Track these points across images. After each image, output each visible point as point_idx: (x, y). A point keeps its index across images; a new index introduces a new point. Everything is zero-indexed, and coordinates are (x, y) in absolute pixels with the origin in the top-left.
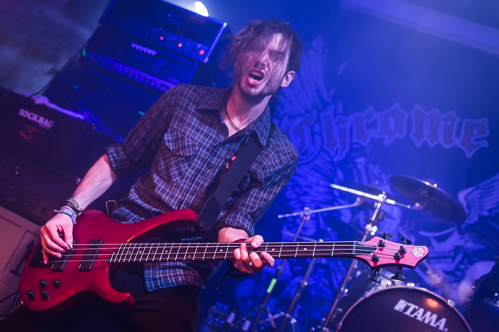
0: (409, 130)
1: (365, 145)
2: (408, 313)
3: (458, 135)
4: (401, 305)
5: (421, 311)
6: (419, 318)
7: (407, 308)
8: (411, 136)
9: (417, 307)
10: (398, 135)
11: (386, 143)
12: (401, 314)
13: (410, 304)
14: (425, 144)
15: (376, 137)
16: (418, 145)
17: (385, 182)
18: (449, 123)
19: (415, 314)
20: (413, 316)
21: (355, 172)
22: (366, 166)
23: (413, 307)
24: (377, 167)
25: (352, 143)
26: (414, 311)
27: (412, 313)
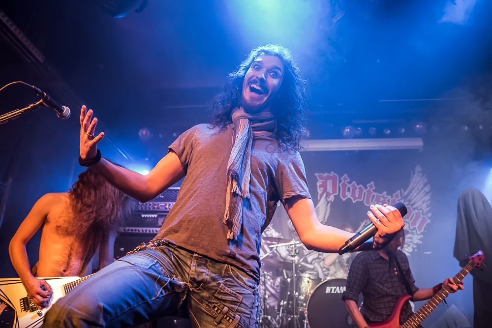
2: (333, 292)
4: (328, 290)
5: (338, 288)
6: (339, 292)
7: (331, 290)
9: (335, 287)
12: (330, 294)
13: (332, 287)
17: (271, 228)
19: (336, 291)
20: (335, 292)
23: (333, 288)
26: (335, 289)
27: (334, 291)
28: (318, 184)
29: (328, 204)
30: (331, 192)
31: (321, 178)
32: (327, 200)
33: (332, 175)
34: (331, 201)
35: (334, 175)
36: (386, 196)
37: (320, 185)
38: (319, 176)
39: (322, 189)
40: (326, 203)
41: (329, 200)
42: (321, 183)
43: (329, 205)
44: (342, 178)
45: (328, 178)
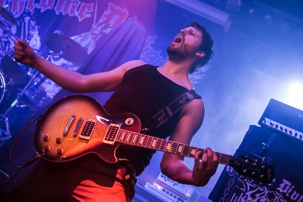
0: (55, 5)
1: (31, 11)
3: (78, 10)
8: (55, 9)
10: (49, 7)
11: (42, 11)
14: (61, 13)
15: (38, 7)
16: (57, 13)
17: (36, 30)
18: (75, 4)
21: (23, 24)
22: (29, 22)
24: (35, 22)
25: (25, 9)
28: (105, 13)
29: (100, 34)
30: (111, 26)
31: (112, 9)
32: (102, 30)
33: (123, 11)
34: (105, 33)
35: (125, 12)
36: (159, 55)
37: (106, 15)
38: (111, 5)
39: (105, 19)
40: (100, 32)
41: (104, 31)
42: (108, 14)
43: (101, 36)
44: (130, 18)
45: (118, 12)
